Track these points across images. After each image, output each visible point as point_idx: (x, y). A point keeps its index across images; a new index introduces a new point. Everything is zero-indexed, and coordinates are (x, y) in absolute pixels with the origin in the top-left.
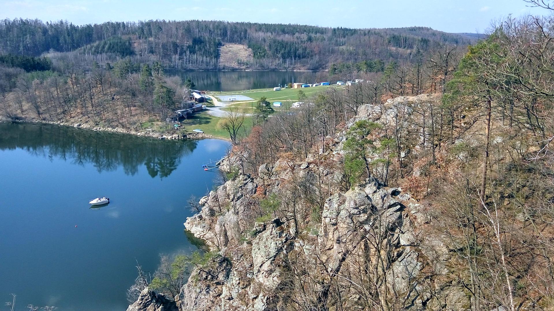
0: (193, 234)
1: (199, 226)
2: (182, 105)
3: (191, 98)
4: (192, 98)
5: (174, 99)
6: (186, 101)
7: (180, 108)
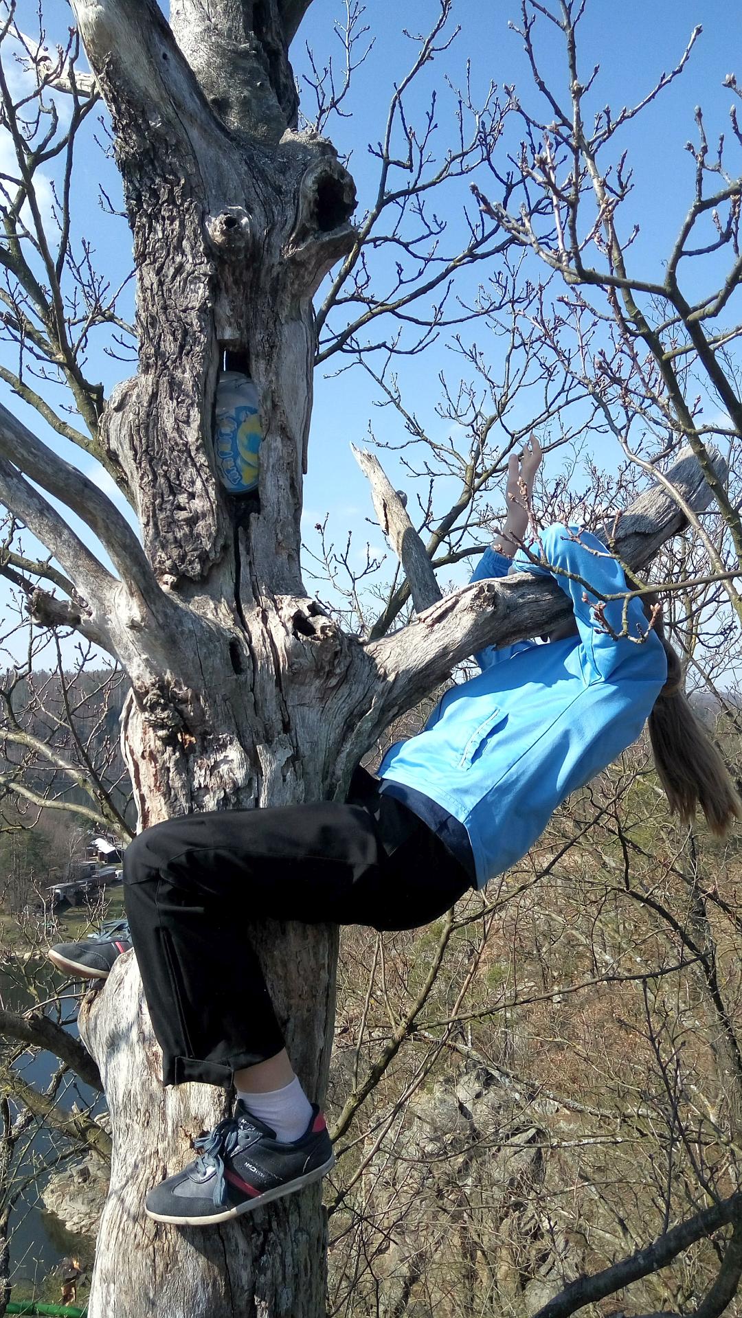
0: (63, 1223)
1: (80, 1200)
2: (67, 873)
3: (90, 854)
4: (93, 851)
5: (46, 858)
6: (74, 862)
7: (59, 880)
